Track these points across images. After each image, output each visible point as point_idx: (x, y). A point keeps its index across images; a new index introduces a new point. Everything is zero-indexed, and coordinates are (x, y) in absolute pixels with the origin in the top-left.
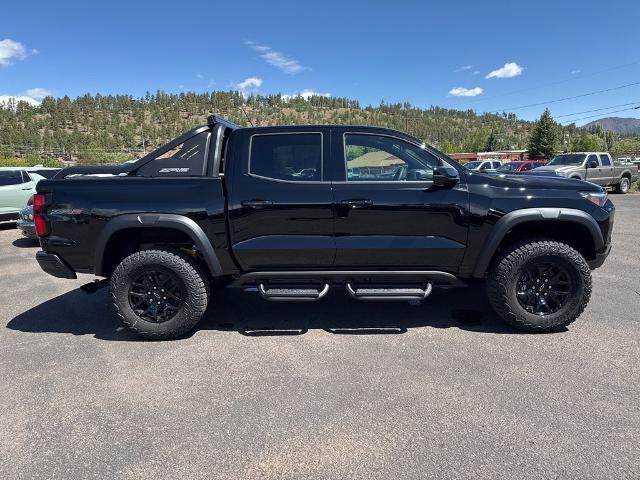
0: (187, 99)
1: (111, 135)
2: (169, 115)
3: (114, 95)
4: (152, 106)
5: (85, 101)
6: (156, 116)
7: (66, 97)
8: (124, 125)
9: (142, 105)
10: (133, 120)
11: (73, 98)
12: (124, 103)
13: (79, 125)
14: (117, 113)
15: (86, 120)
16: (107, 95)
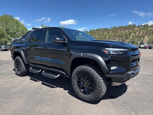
0: (121, 27)
1: (102, 37)
2: (116, 32)
3: (104, 28)
4: (112, 30)
5: (98, 30)
6: (113, 32)
7: (94, 29)
8: (105, 34)
9: (110, 30)
10: (107, 33)
11: (95, 29)
12: (106, 30)
13: (96, 35)
14: (104, 32)
15: (97, 34)
16: (102, 28)
